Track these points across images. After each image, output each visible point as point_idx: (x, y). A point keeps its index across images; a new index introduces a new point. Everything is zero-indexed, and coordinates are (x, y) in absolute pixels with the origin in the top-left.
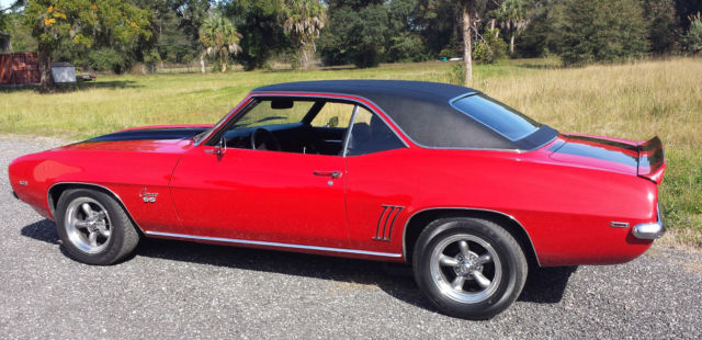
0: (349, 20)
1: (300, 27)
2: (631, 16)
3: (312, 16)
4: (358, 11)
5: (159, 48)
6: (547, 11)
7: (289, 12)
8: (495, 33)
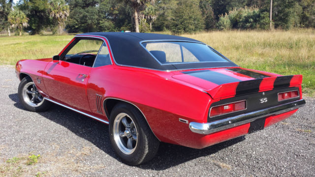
0: (81, 13)
1: (58, 15)
2: (198, 15)
3: (63, 11)
4: (84, 9)
6: (164, 12)
7: (52, 9)
8: (144, 20)
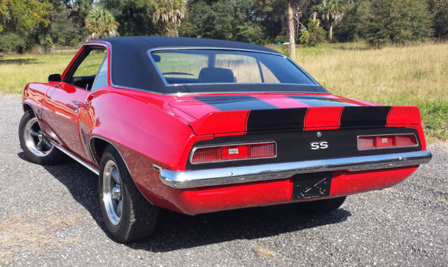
0: (203, 12)
1: (165, 17)
2: (419, 10)
3: (175, 9)
4: (211, 5)
5: (51, 34)
6: (357, 6)
7: (156, 5)
8: (316, 23)
